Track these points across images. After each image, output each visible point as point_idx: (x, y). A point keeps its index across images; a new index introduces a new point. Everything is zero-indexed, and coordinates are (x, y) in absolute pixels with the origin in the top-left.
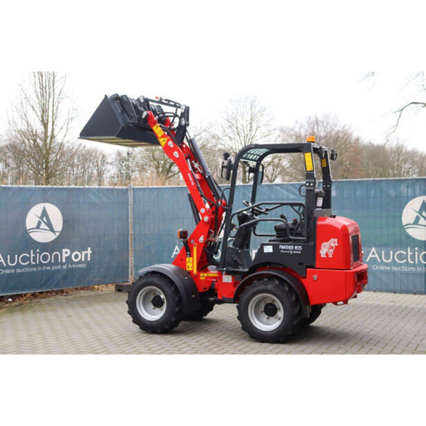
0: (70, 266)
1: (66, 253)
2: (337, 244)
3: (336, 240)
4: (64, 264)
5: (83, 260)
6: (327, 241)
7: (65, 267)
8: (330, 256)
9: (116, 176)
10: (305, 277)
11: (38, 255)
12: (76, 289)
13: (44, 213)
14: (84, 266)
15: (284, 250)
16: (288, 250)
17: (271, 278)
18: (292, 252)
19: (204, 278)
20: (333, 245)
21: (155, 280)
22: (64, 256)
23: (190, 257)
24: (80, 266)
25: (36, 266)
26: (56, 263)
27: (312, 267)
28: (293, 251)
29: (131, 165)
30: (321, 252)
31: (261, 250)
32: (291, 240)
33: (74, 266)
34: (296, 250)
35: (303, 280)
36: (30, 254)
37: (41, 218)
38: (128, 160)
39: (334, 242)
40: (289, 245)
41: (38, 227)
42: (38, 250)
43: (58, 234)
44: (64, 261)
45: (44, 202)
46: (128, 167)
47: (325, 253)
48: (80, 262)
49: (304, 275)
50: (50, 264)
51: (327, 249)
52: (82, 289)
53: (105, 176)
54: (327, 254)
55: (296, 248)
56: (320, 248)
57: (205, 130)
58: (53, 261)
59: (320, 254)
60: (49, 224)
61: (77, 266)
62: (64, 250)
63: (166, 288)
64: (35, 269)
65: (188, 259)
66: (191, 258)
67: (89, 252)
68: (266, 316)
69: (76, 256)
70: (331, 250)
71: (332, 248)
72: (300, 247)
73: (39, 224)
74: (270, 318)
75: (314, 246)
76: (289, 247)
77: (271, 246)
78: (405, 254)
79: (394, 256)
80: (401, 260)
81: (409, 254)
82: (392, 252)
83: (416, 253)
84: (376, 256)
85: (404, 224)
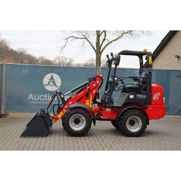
2: (160, 95)
3: (160, 93)
6: (156, 94)
8: (157, 100)
10: (147, 109)
15: (138, 97)
16: (140, 97)
18: (142, 98)
19: (94, 110)
20: (158, 95)
23: (88, 100)
27: (149, 104)
28: (142, 97)
30: (154, 98)
31: (129, 96)
32: (143, 93)
34: (144, 97)
35: (146, 110)
39: (159, 94)
40: (141, 95)
47: (155, 98)
49: (146, 107)
51: (156, 97)
54: (156, 99)
55: (144, 96)
56: (153, 96)
59: (153, 99)
68: (130, 125)
70: (158, 97)
71: (158, 96)
72: (145, 96)
74: (132, 126)
75: (151, 96)
76: (141, 96)
77: (133, 95)
78: (44, 96)
79: (39, 97)
80: (43, 99)
81: (46, 96)
82: (38, 96)
83: (48, 96)
84: (32, 97)
85: (44, 84)
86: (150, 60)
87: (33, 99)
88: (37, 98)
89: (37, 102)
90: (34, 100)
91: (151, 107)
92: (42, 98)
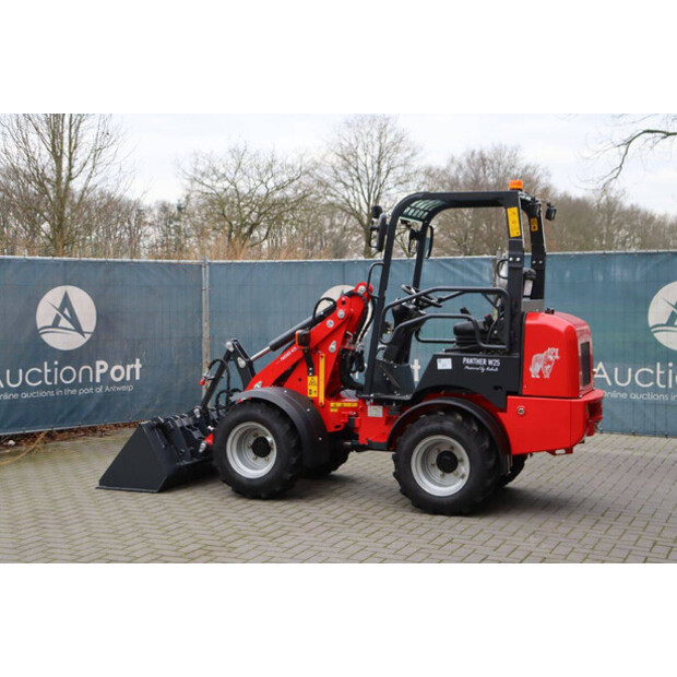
0: (107, 388)
1: (102, 367)
2: (557, 357)
3: (557, 350)
4: (98, 385)
5: (128, 378)
6: (542, 352)
7: (101, 390)
8: (547, 376)
9: (159, 244)
10: (504, 410)
11: (56, 369)
12: (116, 426)
13: (66, 302)
14: (129, 388)
15: (470, 365)
16: (478, 366)
17: (449, 410)
18: (483, 370)
19: (336, 410)
20: (551, 358)
21: (258, 412)
22: (99, 372)
23: (314, 375)
24: (124, 388)
25: (53, 387)
26: (86, 383)
27: (516, 394)
28: (485, 367)
29: (183, 227)
30: (531, 369)
31: (433, 363)
32: (482, 349)
33: (113, 388)
34: (491, 367)
35: (500, 414)
36: (43, 369)
37: (61, 310)
38: (178, 219)
39: (552, 354)
40: (479, 358)
41: (55, 324)
42: (56, 363)
43: (88, 336)
44: (98, 380)
45: (65, 283)
46: (178, 230)
47: (538, 371)
48: (124, 382)
49: (502, 406)
50: (75, 385)
51: (541, 365)
52: (125, 426)
53: (141, 244)
54: (541, 373)
55: (490, 362)
56: (530, 363)
57: (307, 172)
58: (80, 381)
59: (530, 373)
60: (74, 320)
61: (119, 389)
62: (99, 363)
63: (276, 426)
64: (52, 393)
65: (309, 379)
66: (315, 378)
67: (138, 366)
68: (440, 472)
69: (118, 373)
70: (548, 367)
71: (549, 363)
72: (497, 361)
73: (57, 319)
74: (448, 476)
75: (521, 360)
76: (479, 361)
77: (450, 360)
78: (652, 372)
79: (634, 375)
80: (646, 383)
81: (659, 372)
82: (630, 370)
83: (670, 371)
84: (605, 376)
85: (651, 324)
86: (513, 222)
87: (610, 384)
88: (623, 378)
89: (624, 396)
90: (614, 387)
91: (519, 403)
92: (645, 377)
